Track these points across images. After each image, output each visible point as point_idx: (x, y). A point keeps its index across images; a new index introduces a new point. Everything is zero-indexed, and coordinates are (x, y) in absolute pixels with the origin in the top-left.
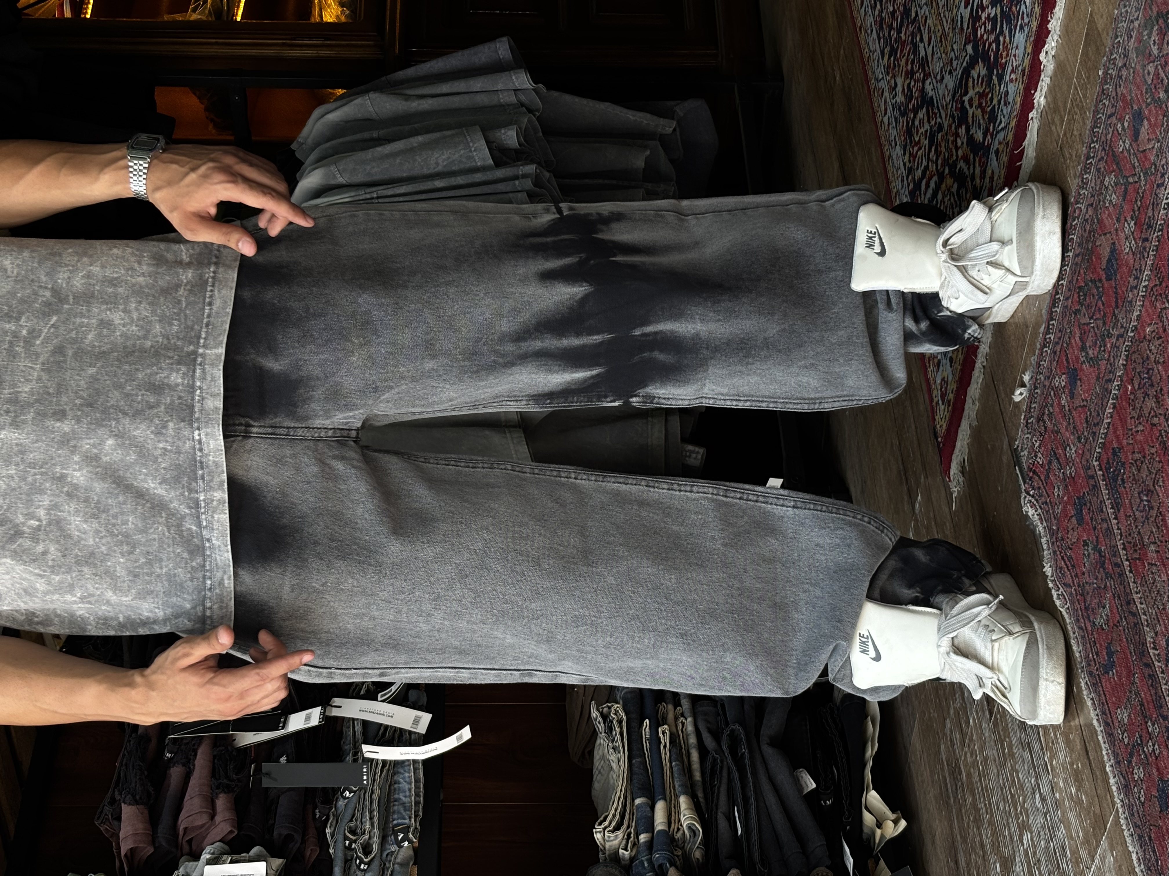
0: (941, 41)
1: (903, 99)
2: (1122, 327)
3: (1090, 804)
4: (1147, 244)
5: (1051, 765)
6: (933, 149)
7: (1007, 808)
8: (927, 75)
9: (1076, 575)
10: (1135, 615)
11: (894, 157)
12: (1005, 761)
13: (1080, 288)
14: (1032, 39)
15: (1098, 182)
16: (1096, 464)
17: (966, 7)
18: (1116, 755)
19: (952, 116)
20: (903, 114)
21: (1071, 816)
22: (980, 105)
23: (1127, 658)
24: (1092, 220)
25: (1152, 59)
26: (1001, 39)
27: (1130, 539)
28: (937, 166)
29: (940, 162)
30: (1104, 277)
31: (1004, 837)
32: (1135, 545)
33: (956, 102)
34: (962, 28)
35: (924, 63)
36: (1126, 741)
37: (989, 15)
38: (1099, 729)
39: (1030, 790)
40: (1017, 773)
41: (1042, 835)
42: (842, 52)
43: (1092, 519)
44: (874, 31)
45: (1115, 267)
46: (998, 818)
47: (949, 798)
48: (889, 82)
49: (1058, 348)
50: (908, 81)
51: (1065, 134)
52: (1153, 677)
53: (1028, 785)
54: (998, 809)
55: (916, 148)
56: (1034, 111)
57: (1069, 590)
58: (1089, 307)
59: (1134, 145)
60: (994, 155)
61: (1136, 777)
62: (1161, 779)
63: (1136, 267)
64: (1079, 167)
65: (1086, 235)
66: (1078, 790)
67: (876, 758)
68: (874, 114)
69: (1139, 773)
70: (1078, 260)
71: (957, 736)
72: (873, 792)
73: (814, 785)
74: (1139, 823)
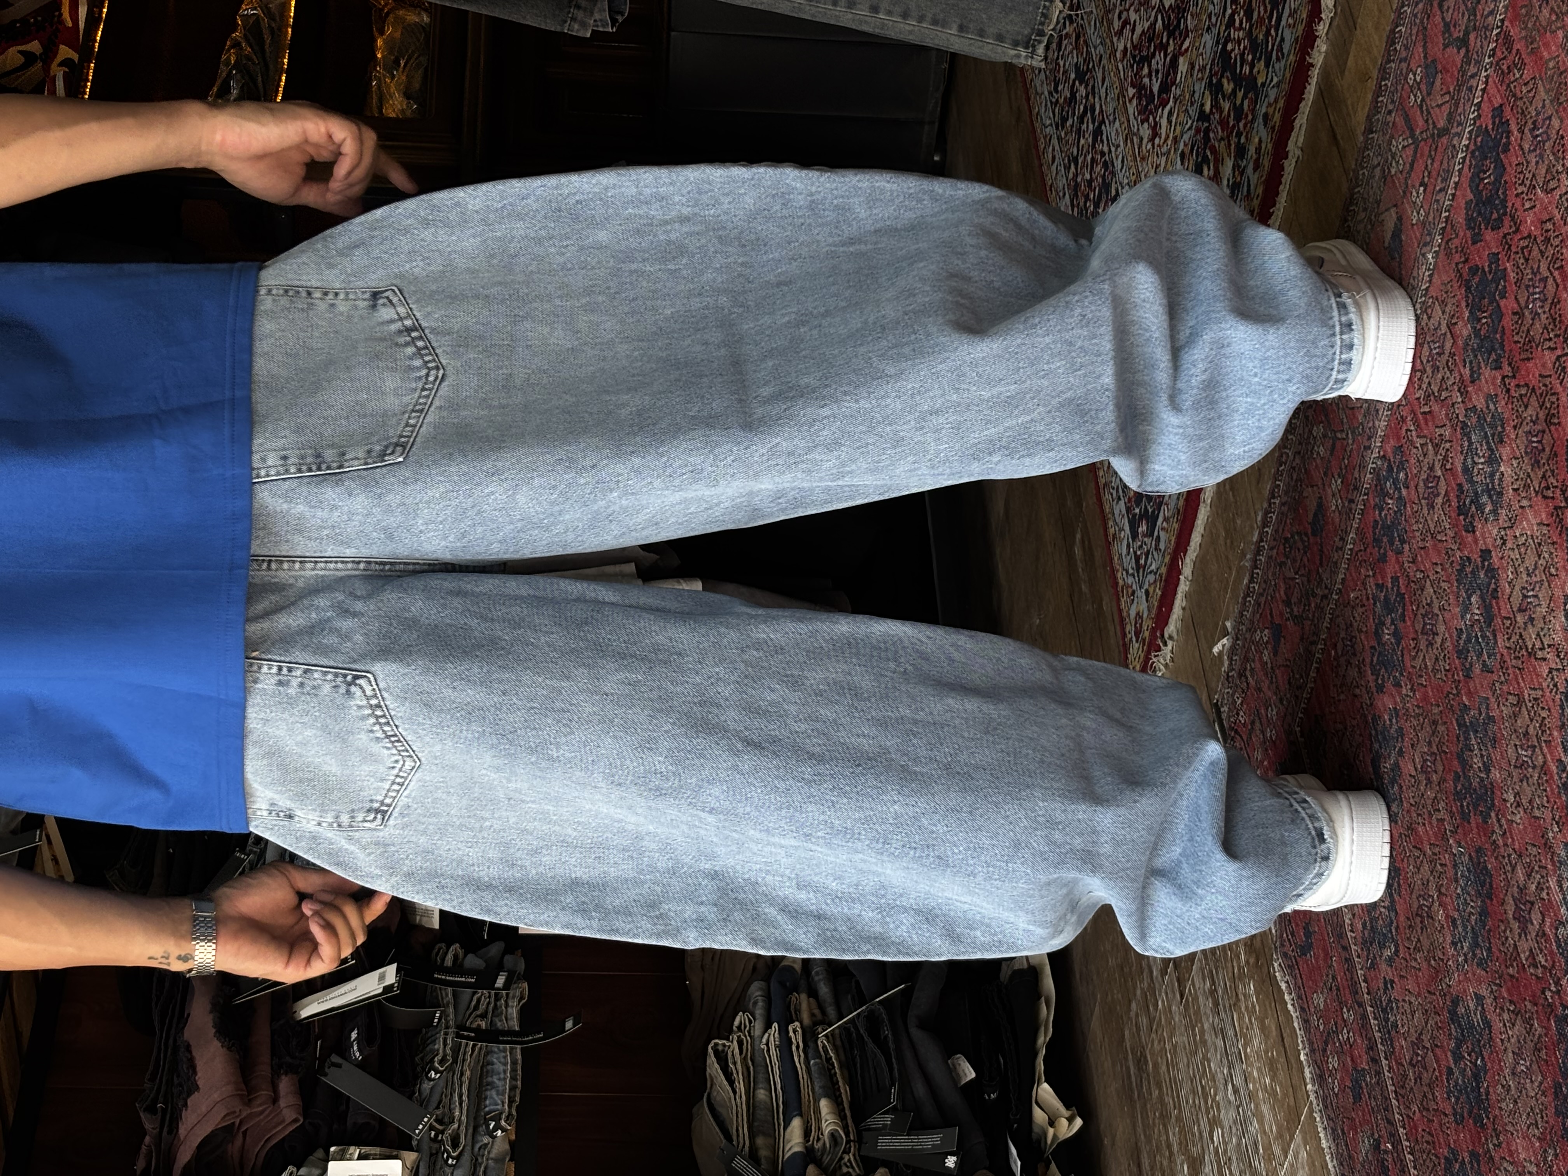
2: (1326, 588)
3: (1285, 1095)
4: (1353, 506)
5: (1245, 1053)
7: (1197, 1102)
12: (1196, 1047)
13: (1286, 539)
15: (1307, 430)
16: (1298, 729)
18: (1311, 1043)
21: (1265, 1109)
23: (1324, 939)
24: (1300, 469)
30: (1309, 532)
31: (1193, 1135)
36: (1321, 1027)
38: (1294, 1016)
39: (1222, 1081)
40: (1209, 1062)
41: (1234, 1130)
45: (1322, 522)
46: (1186, 1113)
47: (1132, 1091)
49: (1263, 600)
52: (1349, 961)
53: (1220, 1075)
54: (1187, 1102)
58: (1294, 560)
61: (1331, 1067)
62: (1355, 1069)
63: (1343, 527)
65: (1293, 483)
66: (1272, 1080)
67: (1049, 1045)
69: (1333, 1062)
70: (1285, 509)
71: (1144, 1021)
72: (1046, 1086)
73: (973, 1075)
74: (1332, 1115)
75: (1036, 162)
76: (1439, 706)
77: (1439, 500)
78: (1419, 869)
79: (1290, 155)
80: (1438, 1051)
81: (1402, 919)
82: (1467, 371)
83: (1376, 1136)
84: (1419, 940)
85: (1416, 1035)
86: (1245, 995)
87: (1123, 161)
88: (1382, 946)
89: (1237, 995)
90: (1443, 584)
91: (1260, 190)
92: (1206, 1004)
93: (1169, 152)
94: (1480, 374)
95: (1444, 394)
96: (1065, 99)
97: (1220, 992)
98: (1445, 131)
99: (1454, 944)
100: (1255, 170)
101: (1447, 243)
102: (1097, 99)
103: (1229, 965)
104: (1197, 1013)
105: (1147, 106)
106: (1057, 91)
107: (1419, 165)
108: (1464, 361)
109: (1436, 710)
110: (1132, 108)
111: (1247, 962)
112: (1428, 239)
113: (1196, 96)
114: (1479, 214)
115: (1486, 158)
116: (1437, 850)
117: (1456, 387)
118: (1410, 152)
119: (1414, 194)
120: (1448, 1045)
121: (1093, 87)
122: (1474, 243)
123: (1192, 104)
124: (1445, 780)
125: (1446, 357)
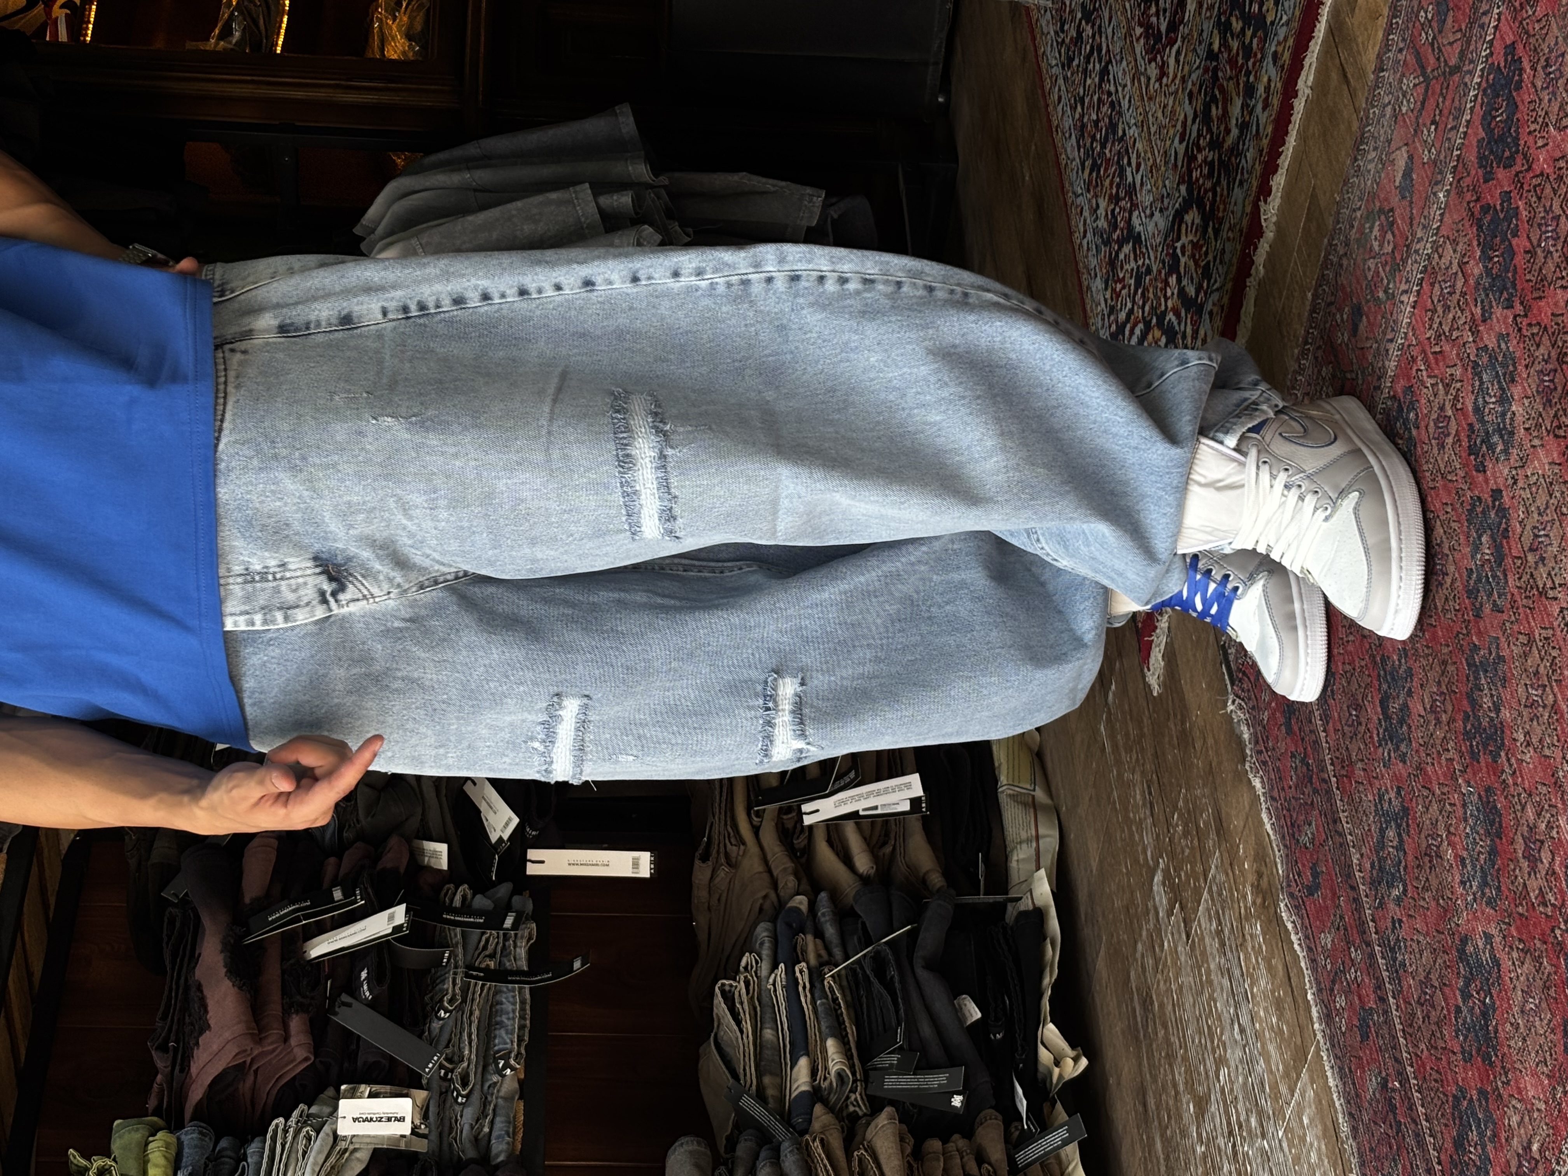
0: (1151, 172)
1: (1105, 225)
3: (1292, 1034)
5: (1251, 991)
6: (1140, 291)
7: (1203, 1041)
8: (1134, 206)
9: (1283, 789)
10: (1341, 834)
11: (1094, 289)
12: (1203, 988)
14: (1251, 198)
15: (1316, 370)
17: (1181, 142)
18: (1318, 983)
19: (1164, 262)
20: (1107, 243)
21: (1271, 1048)
22: (1193, 256)
23: (1332, 880)
25: (1373, 254)
26: (1218, 189)
27: (1338, 754)
28: (1143, 313)
29: (1147, 308)
31: (1199, 1074)
32: (1343, 761)
33: (1168, 246)
34: (1175, 165)
35: (1131, 191)
36: (1329, 967)
37: (1206, 157)
38: (1301, 956)
39: (1229, 1021)
40: (1215, 1001)
41: (1240, 1070)
42: (1033, 147)
43: (1300, 729)
44: (1073, 137)
46: (1192, 1053)
47: (1138, 1032)
48: (1090, 201)
50: (1112, 206)
51: (1283, 309)
52: (1356, 900)
53: (1226, 1015)
54: (1193, 1042)
55: (1119, 286)
56: (1252, 279)
57: (1275, 804)
59: (1353, 340)
60: (1207, 316)
61: (1338, 1006)
62: (1363, 1008)
64: (1296, 351)
66: (1279, 1019)
67: (1055, 987)
68: (1071, 234)
69: (1341, 1002)
71: (1150, 962)
72: (1051, 1026)
73: (979, 1015)
74: (1340, 1054)
75: (1042, 103)
76: (1448, 646)
77: (1450, 440)
78: (1428, 809)
79: (1300, 94)
80: (1447, 990)
81: (1410, 858)
82: (1478, 311)
83: (1384, 1074)
84: (1427, 879)
85: (1424, 974)
86: (1251, 935)
87: (1130, 101)
88: (1390, 886)
89: (1244, 935)
90: (1453, 525)
91: (1270, 129)
92: (1212, 945)
93: (1178, 90)
94: (1491, 313)
95: (1455, 334)
96: (1071, 39)
97: (1226, 932)
98: (1457, 69)
99: (1463, 883)
100: (1264, 109)
101: (1459, 181)
102: (1103, 39)
103: (1236, 906)
104: (1204, 953)
105: (1154, 45)
106: (1062, 31)
107: (1431, 103)
108: (1476, 300)
109: (1445, 650)
110: (1139, 47)
111: (1254, 903)
112: (1439, 177)
113: (1205, 35)
114: (1491, 152)
115: (1498, 96)
116: (1445, 790)
117: (1467, 327)
118: (1421, 90)
119: (1425, 132)
120: (1456, 983)
121: (1100, 27)
122: (1486, 181)
123: (1200, 43)
124: (1454, 720)
125: (1457, 296)
